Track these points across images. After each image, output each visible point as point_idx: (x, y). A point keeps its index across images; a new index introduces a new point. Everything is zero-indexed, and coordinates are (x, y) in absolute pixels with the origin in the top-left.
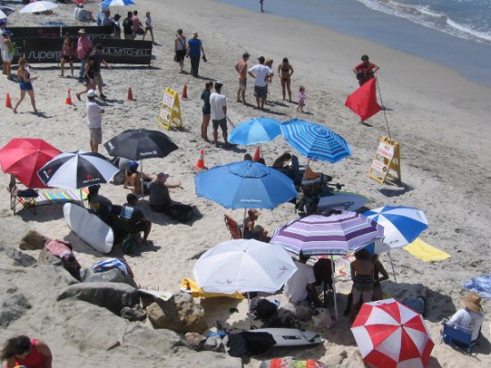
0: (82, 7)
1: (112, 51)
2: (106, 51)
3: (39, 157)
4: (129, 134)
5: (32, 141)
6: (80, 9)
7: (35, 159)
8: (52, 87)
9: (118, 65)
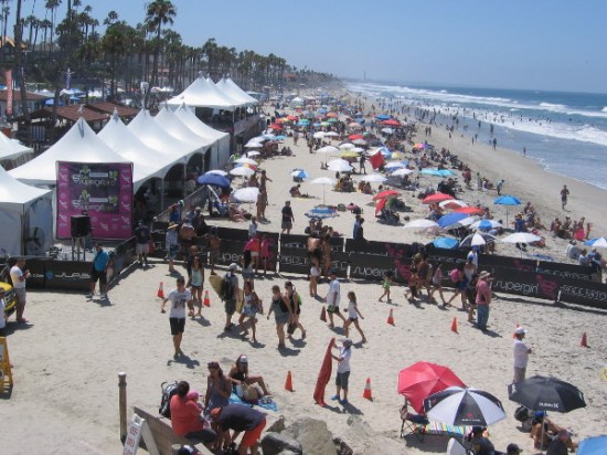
0: (574, 244)
1: (583, 292)
2: (577, 291)
3: (437, 385)
4: (538, 380)
5: (435, 367)
6: (572, 246)
7: (433, 384)
8: (507, 319)
9: (588, 308)
